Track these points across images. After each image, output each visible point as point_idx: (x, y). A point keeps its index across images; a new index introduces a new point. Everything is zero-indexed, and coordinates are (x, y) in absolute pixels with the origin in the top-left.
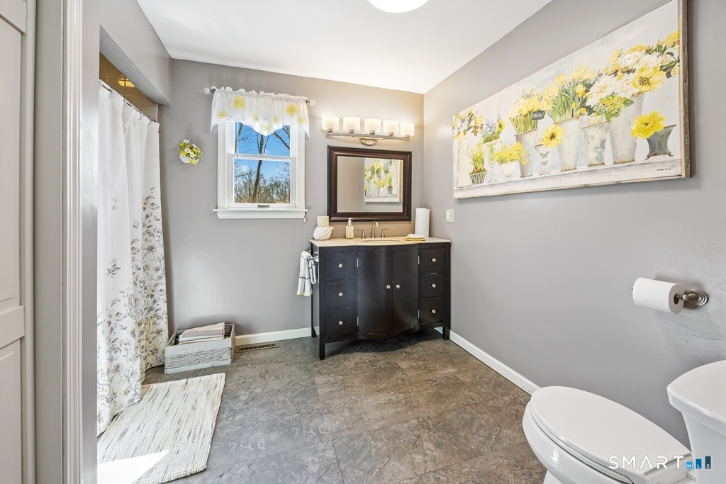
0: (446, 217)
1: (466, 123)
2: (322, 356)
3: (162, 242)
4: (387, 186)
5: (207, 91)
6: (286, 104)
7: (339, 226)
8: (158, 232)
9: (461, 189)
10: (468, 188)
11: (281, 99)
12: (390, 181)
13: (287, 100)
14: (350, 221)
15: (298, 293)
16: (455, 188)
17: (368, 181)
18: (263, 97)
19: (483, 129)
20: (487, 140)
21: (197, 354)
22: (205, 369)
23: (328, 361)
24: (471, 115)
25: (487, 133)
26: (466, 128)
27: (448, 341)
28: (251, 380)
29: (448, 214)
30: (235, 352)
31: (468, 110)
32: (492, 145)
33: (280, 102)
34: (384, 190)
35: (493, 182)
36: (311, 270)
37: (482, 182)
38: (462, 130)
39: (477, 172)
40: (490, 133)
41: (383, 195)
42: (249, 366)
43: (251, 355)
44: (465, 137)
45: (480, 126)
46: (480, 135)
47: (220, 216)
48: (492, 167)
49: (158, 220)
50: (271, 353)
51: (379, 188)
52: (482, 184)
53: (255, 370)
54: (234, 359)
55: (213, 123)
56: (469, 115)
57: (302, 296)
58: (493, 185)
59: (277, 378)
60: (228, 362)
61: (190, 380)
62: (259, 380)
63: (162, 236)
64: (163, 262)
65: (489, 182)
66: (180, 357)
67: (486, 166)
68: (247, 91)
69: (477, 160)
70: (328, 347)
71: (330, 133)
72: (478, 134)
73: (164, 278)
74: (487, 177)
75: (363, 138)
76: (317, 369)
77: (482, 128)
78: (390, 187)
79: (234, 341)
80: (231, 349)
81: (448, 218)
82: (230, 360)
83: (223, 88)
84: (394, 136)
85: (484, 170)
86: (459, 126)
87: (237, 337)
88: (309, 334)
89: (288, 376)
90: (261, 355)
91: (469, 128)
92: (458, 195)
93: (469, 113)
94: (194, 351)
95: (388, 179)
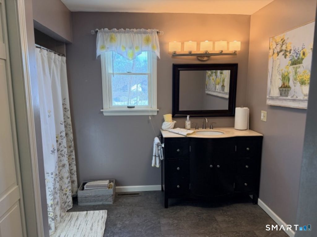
0: (261, 117)
1: (279, 46)
2: (166, 206)
3: (71, 130)
4: (221, 84)
5: (93, 32)
6: (144, 36)
7: (181, 120)
8: (69, 125)
9: (272, 98)
10: (277, 98)
11: (140, 33)
12: (224, 81)
13: (145, 33)
14: (188, 118)
15: (153, 165)
16: (268, 97)
17: (209, 77)
18: (128, 32)
19: (291, 54)
20: (294, 63)
21: (94, 197)
22: (99, 205)
23: (170, 209)
24: (283, 41)
25: (294, 58)
26: (279, 50)
27: (256, 205)
28: (124, 215)
29: (262, 114)
30: (116, 197)
31: (282, 36)
32: (297, 68)
33: (139, 35)
34: (218, 87)
35: (295, 98)
36: (160, 151)
37: (287, 96)
38: (276, 51)
39: (284, 87)
40: (296, 58)
41: (218, 91)
42: (123, 206)
43: (124, 200)
44: (278, 57)
45: (289, 50)
46: (288, 58)
47: (105, 114)
48: (295, 86)
49: (69, 118)
50: (136, 199)
51: (216, 85)
52: (287, 98)
53: (126, 210)
54: (115, 201)
55: (98, 54)
56: (282, 40)
57: (155, 167)
58: (294, 100)
59: (138, 216)
60: (111, 203)
61: (89, 212)
62: (128, 216)
63: (71, 127)
64: (73, 142)
65: (292, 97)
66: (86, 197)
67: (291, 84)
68: (118, 29)
69: (285, 78)
70: (170, 201)
71: (175, 55)
72: (287, 57)
73: (74, 152)
74: (291, 92)
75: (199, 56)
76: (162, 214)
77: (290, 52)
78: (223, 86)
79: (115, 190)
80: (113, 195)
81: (262, 117)
82: (112, 202)
83: (102, 29)
84: (224, 52)
85: (289, 87)
86: (274, 47)
87: (117, 187)
88: (160, 189)
89: (145, 216)
90: (130, 200)
91: (281, 51)
92: (270, 102)
93: (282, 38)
94: (93, 195)
95: (222, 79)
